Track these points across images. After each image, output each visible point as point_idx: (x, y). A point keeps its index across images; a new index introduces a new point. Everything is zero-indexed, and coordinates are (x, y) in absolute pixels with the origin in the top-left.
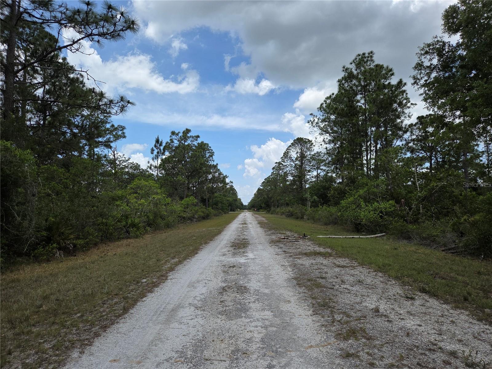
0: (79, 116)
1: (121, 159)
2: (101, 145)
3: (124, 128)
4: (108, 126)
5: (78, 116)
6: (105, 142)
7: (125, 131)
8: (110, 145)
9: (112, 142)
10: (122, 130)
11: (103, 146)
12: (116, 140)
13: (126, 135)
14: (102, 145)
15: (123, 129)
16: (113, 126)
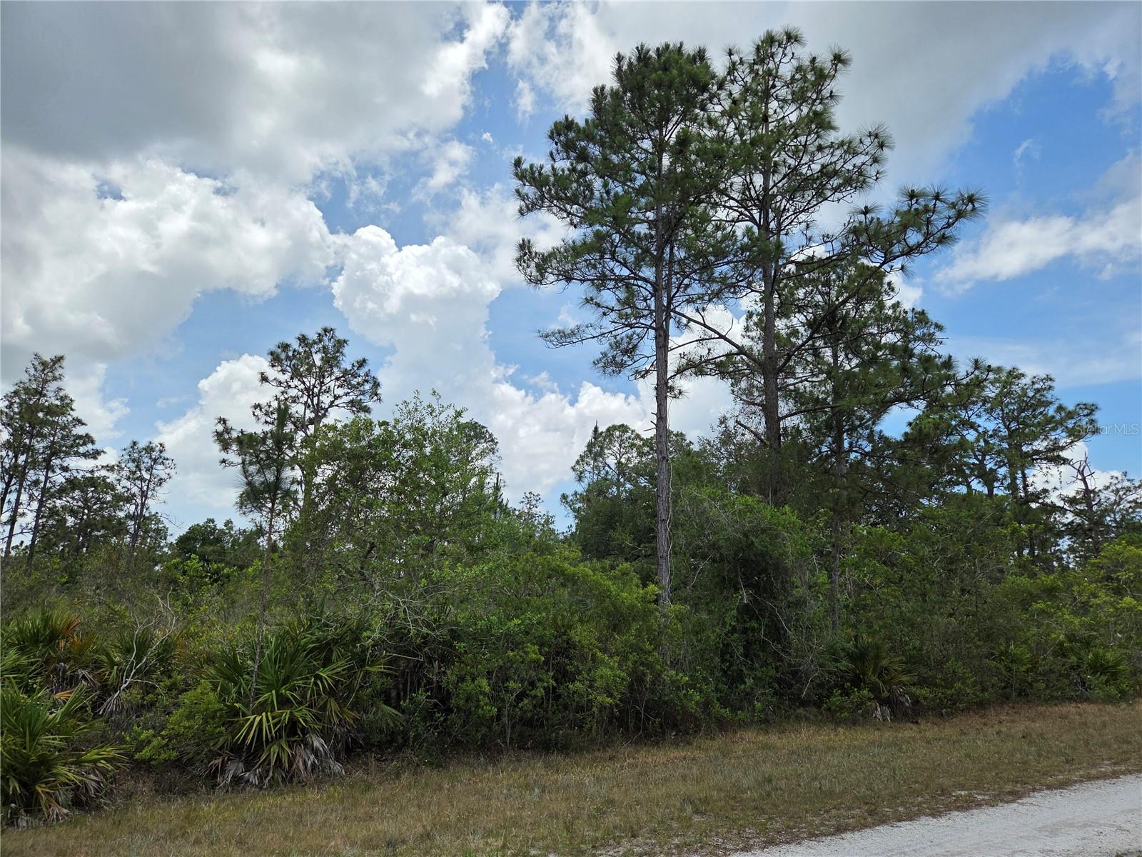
0: (977, 401)
1: (1119, 486)
2: (1038, 459)
3: (1093, 408)
4: (1051, 411)
5: (974, 403)
6: (1048, 450)
7: (1096, 416)
8: (1059, 456)
9: (1062, 448)
10: (1087, 415)
11: (1044, 462)
12: (1072, 442)
13: (1099, 424)
14: (1041, 459)
15: (1093, 410)
16: (1060, 408)
